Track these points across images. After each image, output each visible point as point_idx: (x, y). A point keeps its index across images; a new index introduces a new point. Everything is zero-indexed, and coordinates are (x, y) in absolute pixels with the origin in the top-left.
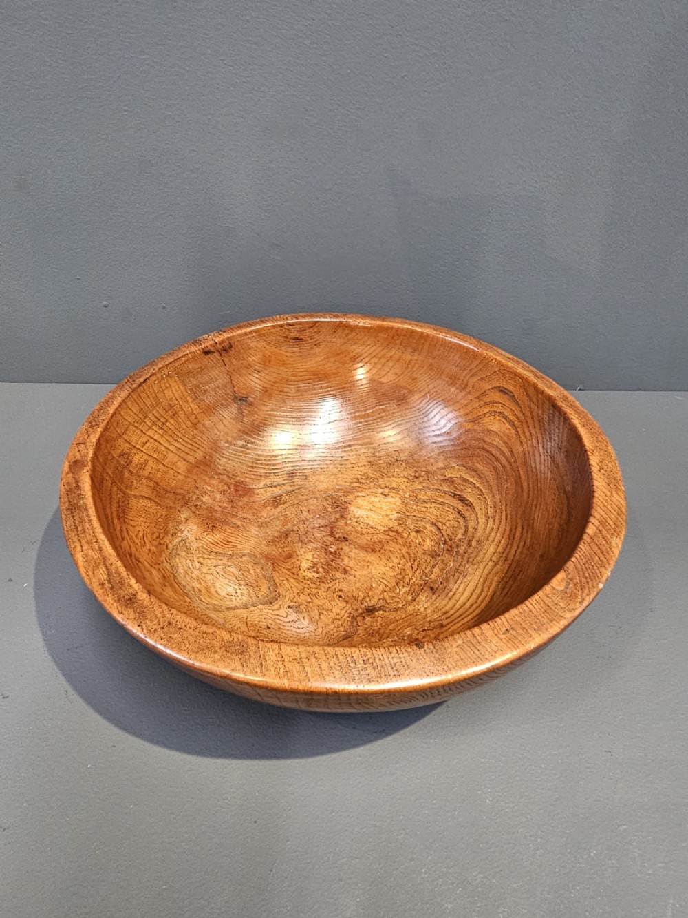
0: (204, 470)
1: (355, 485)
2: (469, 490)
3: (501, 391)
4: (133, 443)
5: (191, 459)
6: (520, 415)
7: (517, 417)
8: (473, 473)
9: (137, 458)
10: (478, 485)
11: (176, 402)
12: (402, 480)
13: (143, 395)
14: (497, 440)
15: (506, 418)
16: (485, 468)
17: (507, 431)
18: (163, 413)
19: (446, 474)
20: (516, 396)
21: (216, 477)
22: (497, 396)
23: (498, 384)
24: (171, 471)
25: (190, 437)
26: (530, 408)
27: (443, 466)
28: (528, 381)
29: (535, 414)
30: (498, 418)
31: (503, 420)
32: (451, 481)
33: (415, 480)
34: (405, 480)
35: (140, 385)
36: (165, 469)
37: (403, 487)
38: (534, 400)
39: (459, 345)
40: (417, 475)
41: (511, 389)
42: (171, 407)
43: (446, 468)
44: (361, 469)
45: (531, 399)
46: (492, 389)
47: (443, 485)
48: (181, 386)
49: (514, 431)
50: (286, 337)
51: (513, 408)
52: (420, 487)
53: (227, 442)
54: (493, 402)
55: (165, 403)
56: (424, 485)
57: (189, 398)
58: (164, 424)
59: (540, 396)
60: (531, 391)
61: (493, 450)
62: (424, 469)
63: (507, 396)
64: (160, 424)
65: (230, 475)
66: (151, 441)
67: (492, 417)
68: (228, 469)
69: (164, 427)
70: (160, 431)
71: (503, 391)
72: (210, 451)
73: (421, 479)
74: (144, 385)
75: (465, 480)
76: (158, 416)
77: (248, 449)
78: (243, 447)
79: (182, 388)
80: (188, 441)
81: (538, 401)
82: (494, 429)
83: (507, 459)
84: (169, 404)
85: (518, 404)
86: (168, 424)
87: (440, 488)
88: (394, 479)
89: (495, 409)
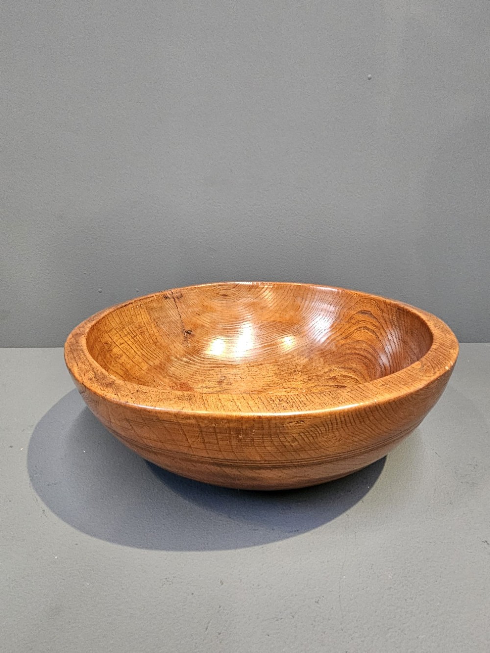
0: (159, 372)
1: (266, 388)
2: (348, 381)
3: (363, 313)
4: (114, 340)
5: (151, 363)
6: (377, 324)
7: (376, 326)
8: (349, 371)
9: (116, 350)
10: (353, 377)
11: (144, 326)
12: (299, 383)
13: (123, 314)
14: (364, 345)
15: (368, 329)
16: (358, 365)
17: (370, 338)
18: (135, 329)
19: (331, 375)
20: (373, 313)
21: (168, 377)
22: (361, 317)
23: (360, 310)
24: (137, 367)
25: (152, 350)
26: (383, 317)
27: (328, 370)
28: (379, 301)
29: (387, 320)
30: (363, 331)
31: (367, 331)
32: (334, 378)
33: (309, 382)
34: (302, 382)
35: (122, 307)
36: (134, 364)
37: (301, 387)
38: (385, 310)
39: (331, 291)
40: (310, 378)
41: (369, 309)
42: (140, 327)
43: (330, 371)
44: (270, 378)
45: (383, 311)
46: (356, 313)
47: (329, 382)
48: (148, 316)
49: (374, 336)
50: (218, 294)
51: (372, 321)
52: (313, 385)
53: (176, 357)
54: (358, 322)
55: (137, 324)
56: (316, 384)
57: (152, 325)
58: (135, 336)
59: (389, 306)
60: (382, 306)
61: (362, 353)
62: (315, 374)
63: (367, 315)
64: (133, 336)
65: (177, 378)
66: (126, 343)
67: (359, 332)
68: (176, 374)
69: (135, 338)
70: (132, 340)
71: (363, 312)
72: (164, 361)
73: (313, 381)
74: (125, 308)
75: (345, 376)
76: (132, 330)
77: (190, 364)
78: (187, 362)
79: (149, 317)
80: (151, 352)
81: (388, 311)
82: (361, 339)
83: (373, 356)
84: (140, 325)
85: (375, 318)
86: (137, 337)
87: (328, 384)
88: (294, 383)
89: (360, 326)
